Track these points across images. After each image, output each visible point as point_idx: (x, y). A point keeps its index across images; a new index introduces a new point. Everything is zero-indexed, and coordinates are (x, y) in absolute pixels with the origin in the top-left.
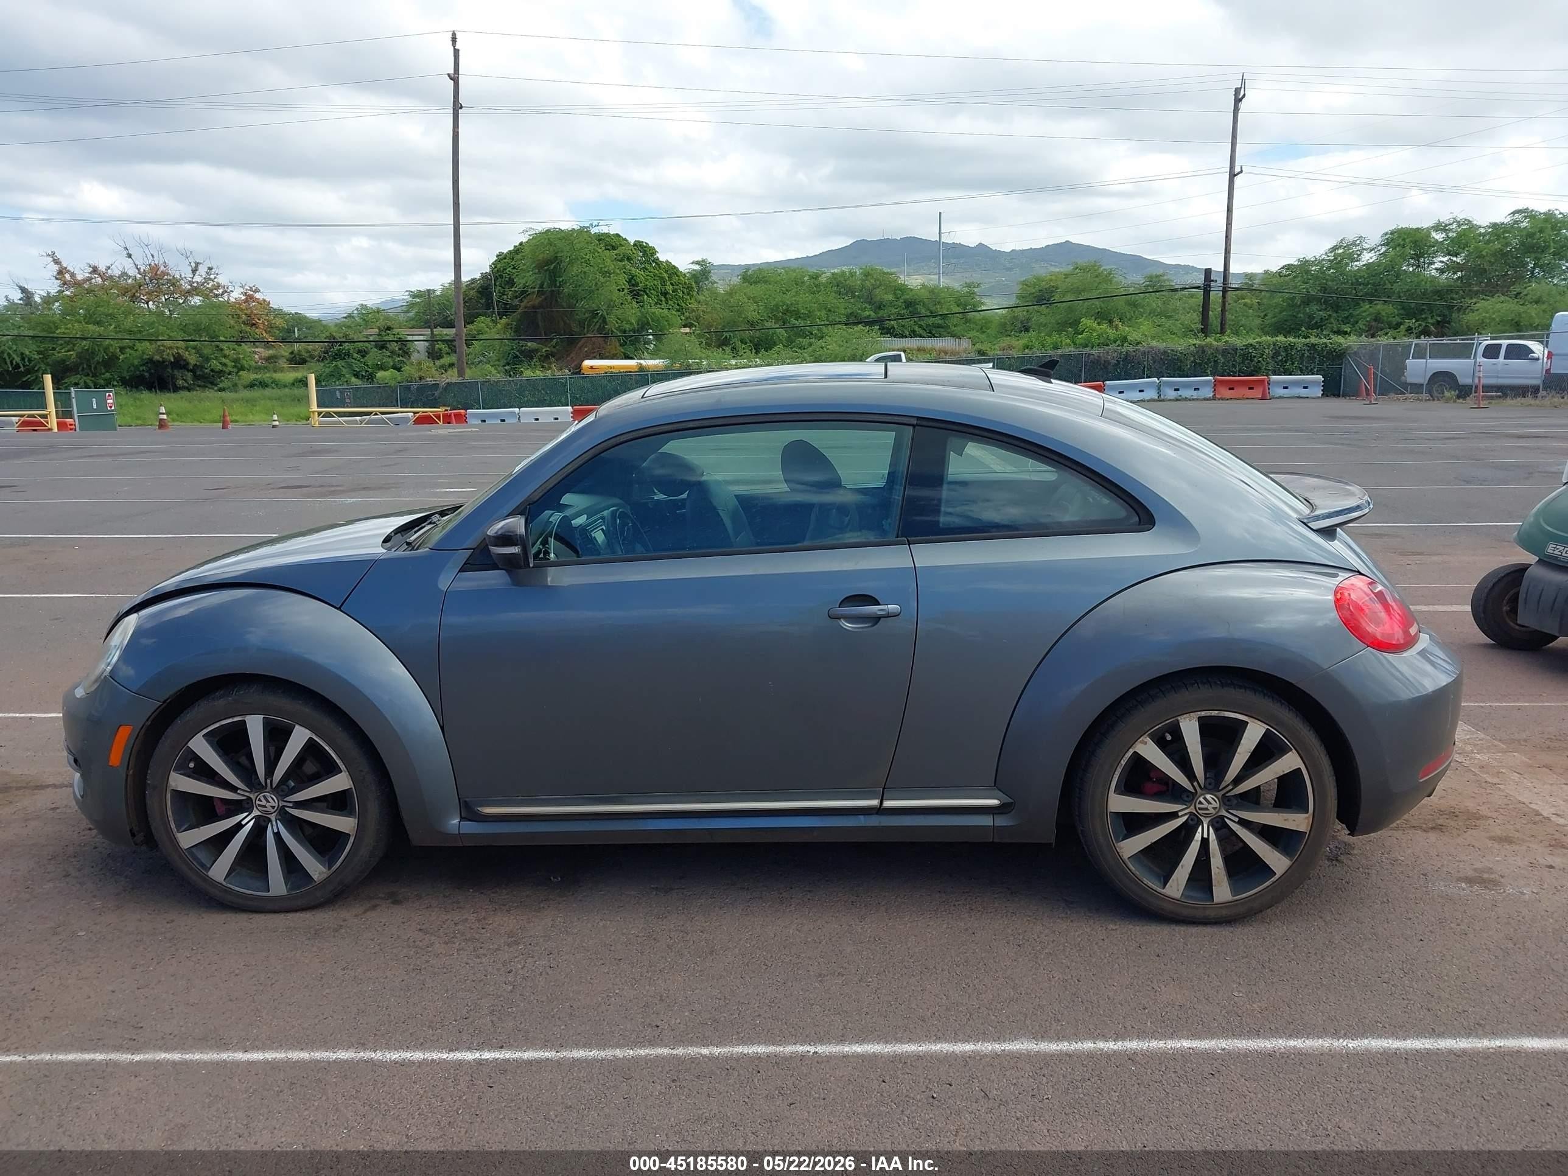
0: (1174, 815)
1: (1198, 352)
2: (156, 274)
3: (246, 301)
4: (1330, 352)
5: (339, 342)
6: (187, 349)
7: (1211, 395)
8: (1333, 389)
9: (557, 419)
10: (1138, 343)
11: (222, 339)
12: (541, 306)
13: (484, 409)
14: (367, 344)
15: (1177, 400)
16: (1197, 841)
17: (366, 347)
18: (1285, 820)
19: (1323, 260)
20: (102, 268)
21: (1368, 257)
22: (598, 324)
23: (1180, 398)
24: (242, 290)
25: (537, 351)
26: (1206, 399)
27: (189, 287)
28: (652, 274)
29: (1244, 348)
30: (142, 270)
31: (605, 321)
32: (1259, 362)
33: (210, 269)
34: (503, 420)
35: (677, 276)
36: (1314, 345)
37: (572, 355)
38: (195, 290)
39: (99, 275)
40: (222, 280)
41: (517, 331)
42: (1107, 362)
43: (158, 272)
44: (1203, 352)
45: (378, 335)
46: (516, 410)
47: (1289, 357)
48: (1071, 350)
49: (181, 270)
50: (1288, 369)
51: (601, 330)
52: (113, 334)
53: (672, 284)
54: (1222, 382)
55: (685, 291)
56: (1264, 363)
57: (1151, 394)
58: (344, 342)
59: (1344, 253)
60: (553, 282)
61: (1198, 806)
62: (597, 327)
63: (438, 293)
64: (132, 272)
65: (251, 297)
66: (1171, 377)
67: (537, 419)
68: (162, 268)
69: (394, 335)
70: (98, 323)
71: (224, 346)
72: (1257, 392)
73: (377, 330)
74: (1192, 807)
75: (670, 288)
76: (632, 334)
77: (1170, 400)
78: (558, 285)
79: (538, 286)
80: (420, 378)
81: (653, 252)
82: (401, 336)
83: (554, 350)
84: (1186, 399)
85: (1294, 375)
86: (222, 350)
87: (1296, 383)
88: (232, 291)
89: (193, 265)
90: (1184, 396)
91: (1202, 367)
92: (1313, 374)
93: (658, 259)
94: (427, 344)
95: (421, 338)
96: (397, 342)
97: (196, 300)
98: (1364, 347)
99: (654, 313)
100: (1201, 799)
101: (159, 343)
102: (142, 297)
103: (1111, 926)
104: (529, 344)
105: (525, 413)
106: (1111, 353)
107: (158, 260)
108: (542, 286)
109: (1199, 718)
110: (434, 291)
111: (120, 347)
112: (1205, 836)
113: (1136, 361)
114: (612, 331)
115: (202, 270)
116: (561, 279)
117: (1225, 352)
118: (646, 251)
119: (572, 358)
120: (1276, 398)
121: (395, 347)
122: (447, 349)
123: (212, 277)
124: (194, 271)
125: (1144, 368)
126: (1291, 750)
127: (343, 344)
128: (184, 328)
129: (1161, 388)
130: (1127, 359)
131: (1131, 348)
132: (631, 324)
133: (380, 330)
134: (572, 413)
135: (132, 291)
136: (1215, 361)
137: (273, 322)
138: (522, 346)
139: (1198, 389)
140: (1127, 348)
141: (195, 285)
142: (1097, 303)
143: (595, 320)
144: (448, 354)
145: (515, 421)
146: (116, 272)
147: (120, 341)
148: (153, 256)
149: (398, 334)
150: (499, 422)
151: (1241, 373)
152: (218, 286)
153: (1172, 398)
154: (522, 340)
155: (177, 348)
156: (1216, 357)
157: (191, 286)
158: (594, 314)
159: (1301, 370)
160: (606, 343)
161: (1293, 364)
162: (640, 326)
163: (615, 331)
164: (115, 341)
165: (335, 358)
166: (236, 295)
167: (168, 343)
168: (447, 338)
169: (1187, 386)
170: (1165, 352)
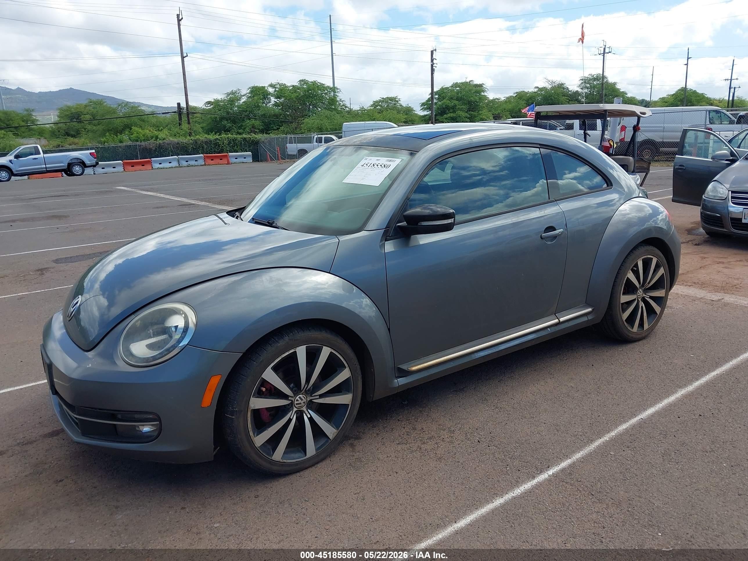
0: (635, 300)
1: (194, 143)
4: (253, 141)
7: (204, 163)
8: (256, 158)
10: (164, 139)
15: (188, 166)
16: (640, 308)
19: (225, 100)
21: (244, 99)
23: (189, 165)
26: (201, 165)
29: (214, 140)
32: (222, 147)
36: (245, 138)
42: (151, 149)
44: (196, 142)
47: (235, 144)
48: (129, 143)
50: (236, 150)
54: (208, 157)
56: (225, 147)
57: (174, 164)
59: (233, 97)
66: (182, 155)
72: (225, 161)
77: (185, 167)
84: (192, 166)
85: (239, 152)
87: (241, 156)
90: (191, 165)
91: (197, 150)
92: (247, 152)
98: (266, 139)
100: (639, 292)
106: (151, 144)
112: (642, 305)
113: (165, 148)
117: (206, 143)
120: (233, 163)
125: (169, 151)
129: (180, 161)
130: (160, 146)
131: (161, 142)
136: (202, 147)
139: (197, 161)
140: (159, 142)
142: (125, 120)
151: (215, 152)
153: (185, 166)
156: (202, 145)
159: (241, 150)
161: (237, 147)
169: (191, 159)
170: (178, 143)
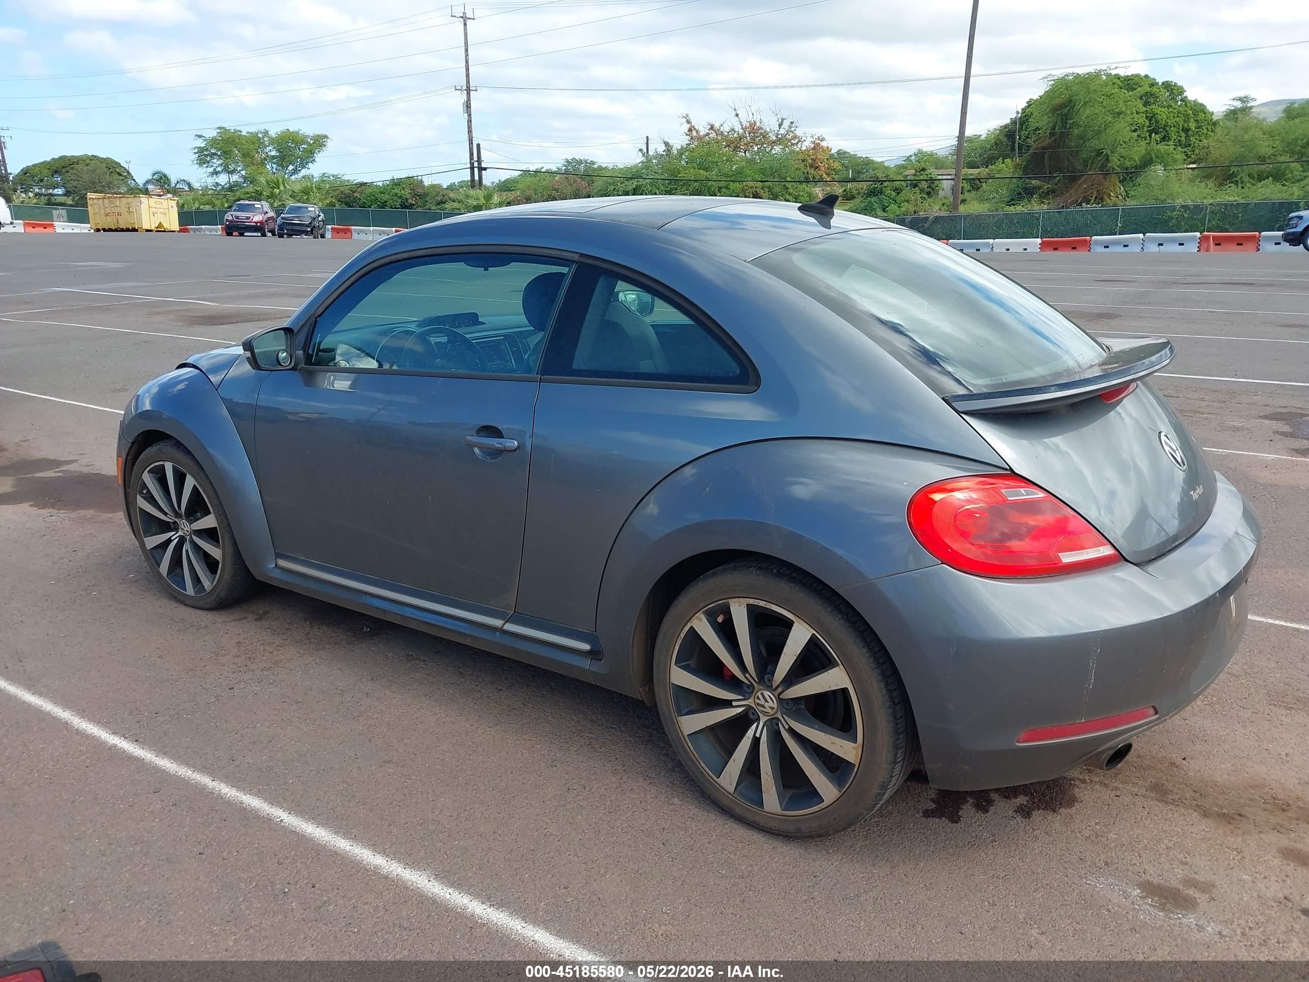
0: (728, 704)
2: (753, 129)
3: (814, 149)
5: (880, 181)
6: (763, 188)
9: (1026, 249)
11: (789, 179)
12: (1049, 146)
13: (963, 239)
14: (903, 183)
16: (749, 738)
17: (902, 186)
18: (832, 743)
20: (717, 126)
22: (1102, 162)
24: (812, 139)
25: (1039, 188)
27: (775, 138)
28: (1175, 111)
30: (744, 126)
31: (1108, 160)
33: (792, 123)
34: (978, 250)
35: (1204, 113)
37: (1071, 191)
38: (779, 141)
39: (715, 131)
40: (799, 132)
41: (1025, 171)
43: (755, 128)
45: (914, 175)
46: (991, 241)
49: (770, 124)
51: (1102, 167)
52: (715, 177)
53: (1196, 121)
55: (1210, 128)
58: (885, 181)
60: (1064, 123)
61: (757, 701)
62: (1099, 165)
63: (983, 138)
64: (738, 128)
65: (818, 144)
67: (1008, 250)
68: (758, 124)
69: (927, 175)
70: (706, 170)
71: (789, 185)
73: (914, 171)
74: (751, 700)
75: (1192, 125)
76: (1133, 170)
78: (1068, 127)
79: (1050, 129)
80: (915, 212)
81: (1181, 91)
82: (932, 176)
83: (1056, 187)
86: (787, 188)
88: (805, 141)
89: (780, 120)
93: (1186, 97)
94: (953, 182)
95: (950, 177)
96: (927, 181)
97: (777, 149)
99: (1159, 150)
100: (759, 694)
101: (744, 183)
102: (742, 147)
103: (676, 801)
104: (1033, 182)
105: (998, 244)
107: (757, 118)
108: (1053, 128)
109: (747, 604)
110: (980, 136)
111: (719, 187)
112: (758, 735)
114: (1114, 169)
115: (786, 124)
116: (1071, 122)
118: (1172, 89)
119: (1070, 195)
121: (924, 185)
122: (969, 187)
123: (793, 129)
124: (780, 125)
126: (839, 665)
127: (884, 183)
128: (763, 171)
132: (1135, 161)
133: (916, 171)
134: (1040, 244)
135: (734, 144)
137: (832, 165)
138: (1027, 184)
141: (780, 136)
143: (1099, 159)
144: (969, 191)
145: (988, 250)
146: (726, 128)
147: (719, 182)
148: (753, 114)
149: (930, 174)
150: (975, 251)
152: (795, 137)
154: (1029, 178)
155: (756, 187)
157: (777, 137)
158: (1099, 153)
160: (1106, 180)
162: (1142, 163)
163: (1116, 168)
164: (716, 182)
165: (870, 195)
166: (807, 144)
167: (751, 184)
168: (972, 177)
